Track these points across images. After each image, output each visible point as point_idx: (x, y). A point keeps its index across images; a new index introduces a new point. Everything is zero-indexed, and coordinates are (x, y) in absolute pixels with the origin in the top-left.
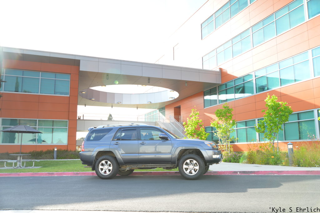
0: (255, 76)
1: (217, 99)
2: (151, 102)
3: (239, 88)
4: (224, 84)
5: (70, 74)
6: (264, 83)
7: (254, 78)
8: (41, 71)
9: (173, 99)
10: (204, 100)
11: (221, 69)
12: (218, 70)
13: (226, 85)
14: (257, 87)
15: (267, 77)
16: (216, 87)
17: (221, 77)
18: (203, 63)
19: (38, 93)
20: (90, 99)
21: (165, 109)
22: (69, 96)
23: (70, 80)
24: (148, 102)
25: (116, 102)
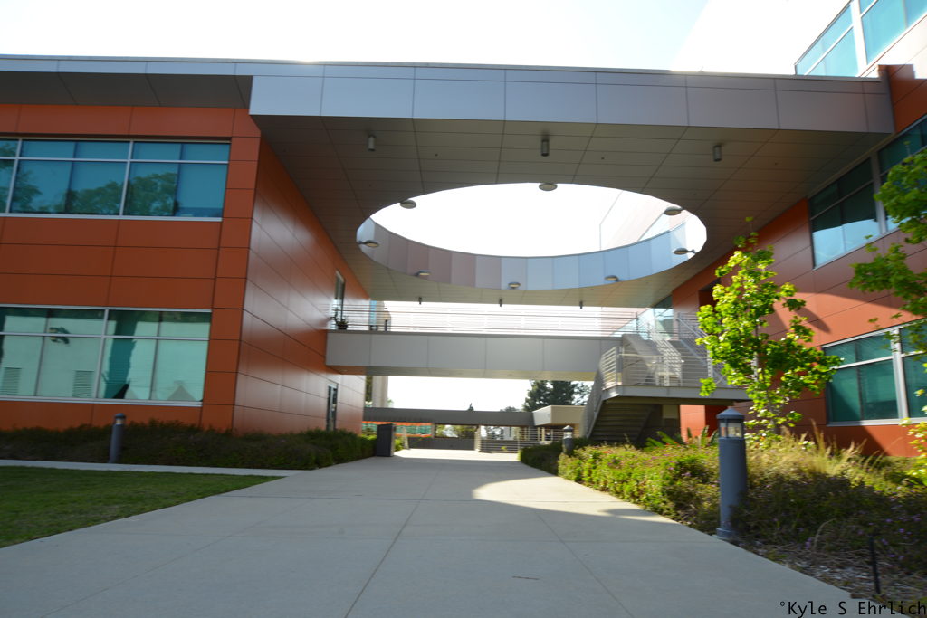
24: (607, 278)
25: (504, 285)
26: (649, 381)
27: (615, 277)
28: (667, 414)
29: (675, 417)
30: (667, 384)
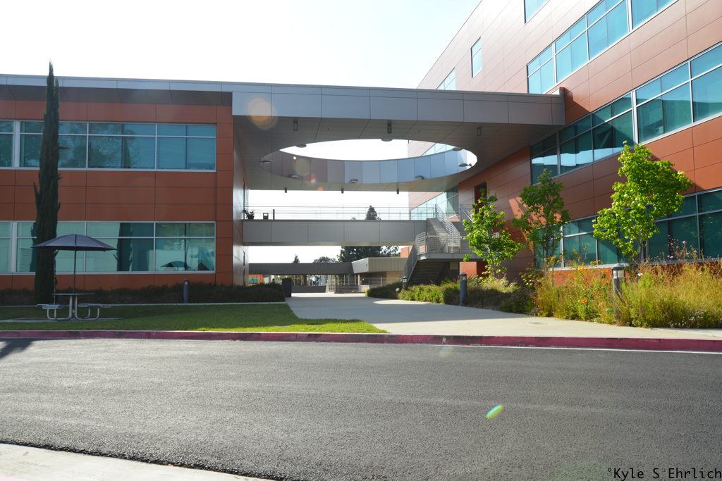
0: (638, 101)
1: (555, 163)
2: (423, 178)
3: (605, 133)
4: (571, 126)
5: (216, 124)
6: (656, 116)
7: (634, 107)
8: (156, 122)
9: (468, 167)
10: (532, 165)
11: (564, 91)
12: (557, 93)
13: (576, 127)
14: (642, 127)
15: (664, 102)
16: (555, 134)
17: (566, 109)
18: (528, 79)
19: (153, 168)
20: (290, 176)
21: (457, 192)
22: (215, 171)
23: (215, 137)
24: (416, 177)
25: (347, 180)
26: (442, 251)
27: (421, 177)
28: (452, 267)
29: (457, 268)
30: (452, 251)
